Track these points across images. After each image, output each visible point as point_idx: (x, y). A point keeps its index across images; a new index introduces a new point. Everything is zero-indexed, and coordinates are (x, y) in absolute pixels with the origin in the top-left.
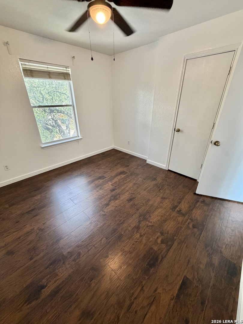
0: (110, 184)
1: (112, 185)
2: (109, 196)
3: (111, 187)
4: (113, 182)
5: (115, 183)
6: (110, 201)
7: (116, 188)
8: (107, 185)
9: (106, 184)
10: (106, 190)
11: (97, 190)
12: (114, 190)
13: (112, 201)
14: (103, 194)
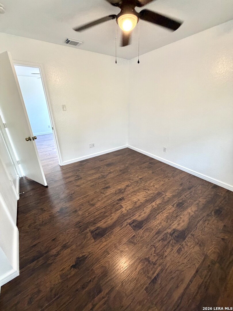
0: (123, 209)
1: (122, 207)
2: (126, 193)
3: (123, 204)
4: (120, 211)
5: (117, 210)
6: (125, 189)
7: (117, 202)
8: (128, 209)
9: (130, 209)
10: (129, 200)
11: (139, 202)
12: (120, 200)
13: (123, 188)
14: (132, 195)
